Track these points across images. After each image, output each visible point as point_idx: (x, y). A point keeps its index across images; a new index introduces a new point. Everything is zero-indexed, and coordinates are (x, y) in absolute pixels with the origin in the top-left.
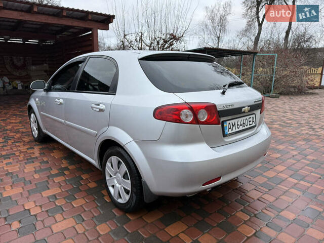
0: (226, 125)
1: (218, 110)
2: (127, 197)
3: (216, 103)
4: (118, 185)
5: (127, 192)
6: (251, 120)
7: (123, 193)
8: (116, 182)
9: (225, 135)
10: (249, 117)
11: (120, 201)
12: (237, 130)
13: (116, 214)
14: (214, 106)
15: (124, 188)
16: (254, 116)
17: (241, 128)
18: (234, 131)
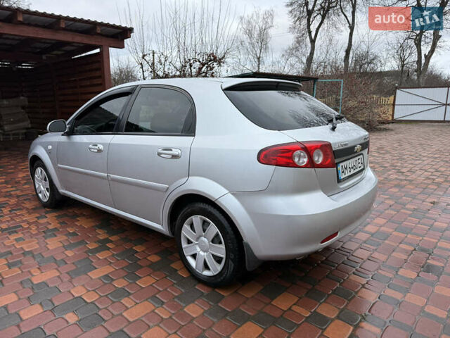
0: (340, 168)
1: (334, 149)
2: (219, 267)
3: (331, 142)
4: (202, 253)
5: (218, 260)
6: (360, 161)
7: (211, 263)
8: (198, 249)
9: (339, 181)
10: (358, 157)
11: (206, 273)
12: (349, 174)
13: (203, 291)
14: (328, 145)
15: (213, 255)
16: (361, 156)
17: (353, 172)
18: (347, 175)
